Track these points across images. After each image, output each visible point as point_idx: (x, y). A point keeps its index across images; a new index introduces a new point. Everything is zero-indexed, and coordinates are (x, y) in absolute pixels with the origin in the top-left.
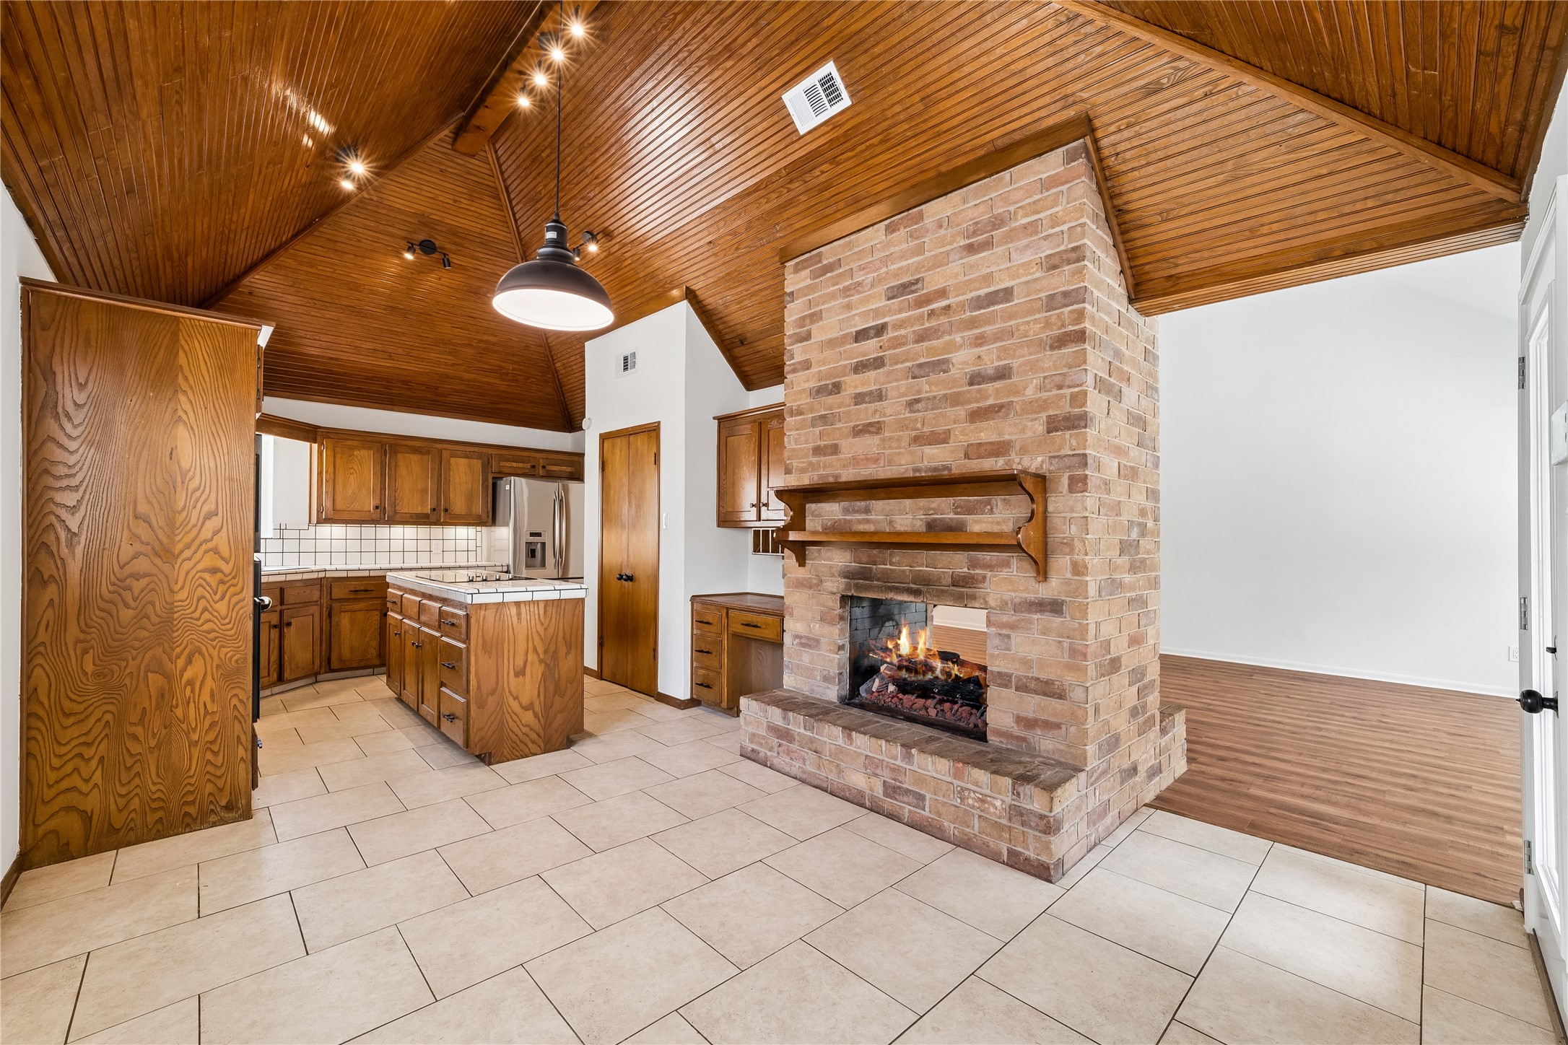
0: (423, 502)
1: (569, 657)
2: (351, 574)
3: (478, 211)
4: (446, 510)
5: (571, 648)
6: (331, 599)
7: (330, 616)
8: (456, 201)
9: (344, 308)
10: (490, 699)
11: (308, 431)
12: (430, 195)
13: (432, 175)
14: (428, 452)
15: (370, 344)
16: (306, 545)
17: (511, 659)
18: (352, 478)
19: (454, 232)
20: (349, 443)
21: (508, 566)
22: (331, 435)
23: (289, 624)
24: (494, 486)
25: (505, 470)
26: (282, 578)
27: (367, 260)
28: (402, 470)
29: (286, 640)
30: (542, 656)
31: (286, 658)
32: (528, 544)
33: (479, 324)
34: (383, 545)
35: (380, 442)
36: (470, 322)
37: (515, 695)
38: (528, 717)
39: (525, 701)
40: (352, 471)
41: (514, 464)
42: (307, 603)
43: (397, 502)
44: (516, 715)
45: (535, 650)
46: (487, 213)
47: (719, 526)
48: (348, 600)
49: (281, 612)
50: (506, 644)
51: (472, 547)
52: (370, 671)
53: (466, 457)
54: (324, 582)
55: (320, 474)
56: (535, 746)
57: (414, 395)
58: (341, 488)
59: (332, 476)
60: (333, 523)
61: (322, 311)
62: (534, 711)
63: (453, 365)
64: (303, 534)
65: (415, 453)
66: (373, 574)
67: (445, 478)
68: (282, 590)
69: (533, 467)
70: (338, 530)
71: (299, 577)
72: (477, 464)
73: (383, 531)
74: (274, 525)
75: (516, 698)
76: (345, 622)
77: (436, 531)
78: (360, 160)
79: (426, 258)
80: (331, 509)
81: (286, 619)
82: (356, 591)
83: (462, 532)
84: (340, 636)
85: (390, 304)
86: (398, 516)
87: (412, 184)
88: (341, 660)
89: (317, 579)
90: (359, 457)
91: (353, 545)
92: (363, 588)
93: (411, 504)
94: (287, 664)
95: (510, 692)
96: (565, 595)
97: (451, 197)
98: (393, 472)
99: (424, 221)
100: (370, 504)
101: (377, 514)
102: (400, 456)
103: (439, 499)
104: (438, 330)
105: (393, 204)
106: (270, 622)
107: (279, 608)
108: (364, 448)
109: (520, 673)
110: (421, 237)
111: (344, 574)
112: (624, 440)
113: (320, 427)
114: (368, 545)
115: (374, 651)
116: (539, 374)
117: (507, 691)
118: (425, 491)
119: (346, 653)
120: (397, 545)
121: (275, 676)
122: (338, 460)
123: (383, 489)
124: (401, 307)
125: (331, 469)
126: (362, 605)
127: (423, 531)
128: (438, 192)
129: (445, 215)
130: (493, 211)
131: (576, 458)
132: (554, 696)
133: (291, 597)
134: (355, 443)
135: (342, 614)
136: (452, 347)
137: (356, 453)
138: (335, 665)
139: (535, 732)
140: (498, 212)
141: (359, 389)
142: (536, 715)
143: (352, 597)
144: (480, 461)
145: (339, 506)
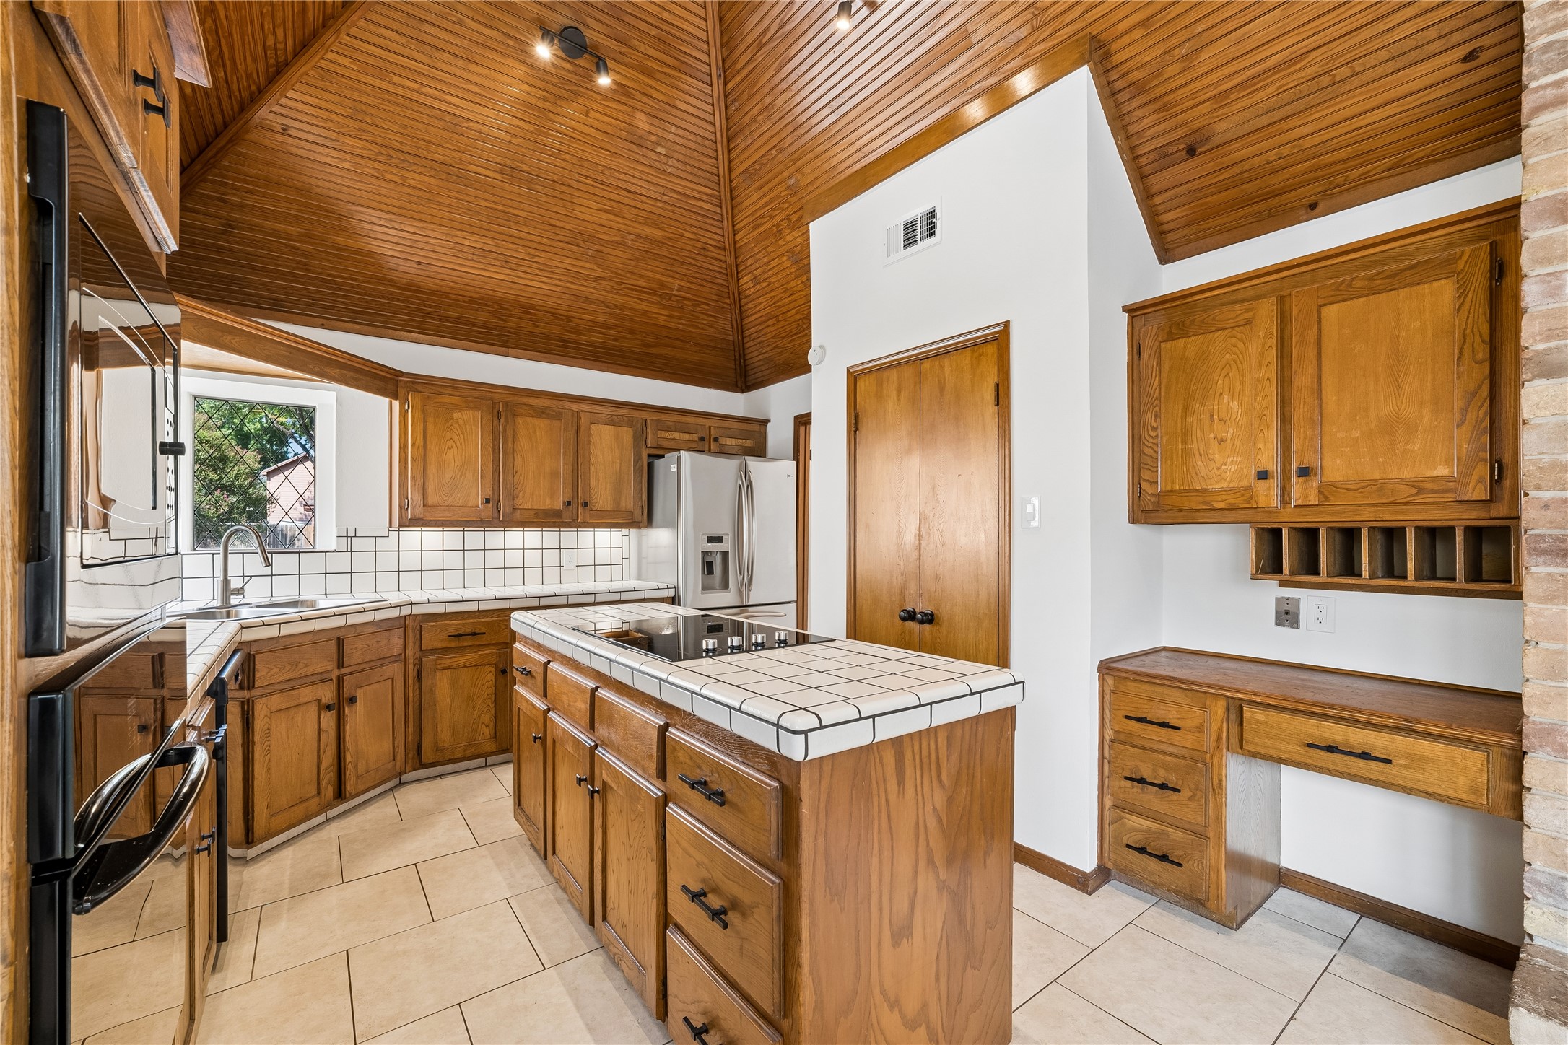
0: (553, 493)
2: (451, 608)
4: (585, 504)
5: (992, 836)
6: (421, 650)
7: (419, 677)
9: (436, 166)
11: (384, 379)
14: (557, 416)
15: (477, 238)
16: (387, 561)
17: (885, 901)
18: (451, 455)
19: (616, 12)
20: (446, 399)
21: (676, 588)
22: (419, 388)
23: (352, 700)
24: (650, 467)
25: (666, 444)
26: (339, 622)
28: (523, 443)
29: (348, 728)
30: (942, 874)
31: (349, 758)
32: (705, 554)
34: (495, 559)
35: (491, 399)
39: (911, 1007)
40: (450, 443)
41: (677, 435)
42: (382, 661)
43: (516, 492)
45: (930, 860)
47: (1134, 520)
48: (446, 650)
49: (340, 680)
51: (616, 559)
52: (481, 761)
53: (612, 423)
54: (410, 623)
55: (403, 448)
57: (537, 330)
58: (435, 471)
59: (421, 449)
60: (422, 526)
61: (402, 173)
62: (928, 1027)
63: (596, 279)
64: (382, 544)
65: (540, 417)
66: (484, 606)
67: (584, 455)
68: (340, 643)
69: (702, 439)
70: (431, 537)
71: (368, 617)
72: (627, 434)
73: (495, 538)
74: (339, 530)
75: (894, 1004)
76: (442, 686)
77: (569, 536)
79: (570, 56)
80: (420, 503)
81: (347, 691)
82: (459, 635)
83: (604, 537)
84: (435, 710)
85: (508, 162)
86: (518, 513)
88: (437, 749)
89: (399, 618)
90: (461, 422)
91: (454, 560)
92: (469, 630)
93: (536, 496)
94: (350, 767)
95: (883, 991)
96: (988, 705)
98: (510, 445)
100: (477, 495)
101: (487, 512)
102: (520, 421)
103: (575, 488)
104: (579, 215)
106: (319, 700)
107: (335, 673)
108: (468, 407)
109: (902, 932)
110: (564, 20)
111: (439, 609)
112: (908, 372)
113: (402, 374)
114: (474, 559)
115: (487, 731)
116: (715, 298)
117: (877, 991)
118: (555, 474)
119: (445, 737)
120: (514, 558)
121: (329, 792)
122: (430, 427)
123: (496, 472)
125: (420, 440)
126: (468, 658)
127: (551, 537)
131: (756, 427)
132: (964, 971)
133: (355, 654)
134: (454, 400)
135: (439, 673)
136: (596, 247)
137: (456, 415)
138: (428, 755)
141: (459, 320)
142: (932, 1035)
143: (453, 645)
144: (630, 430)
145: (432, 499)
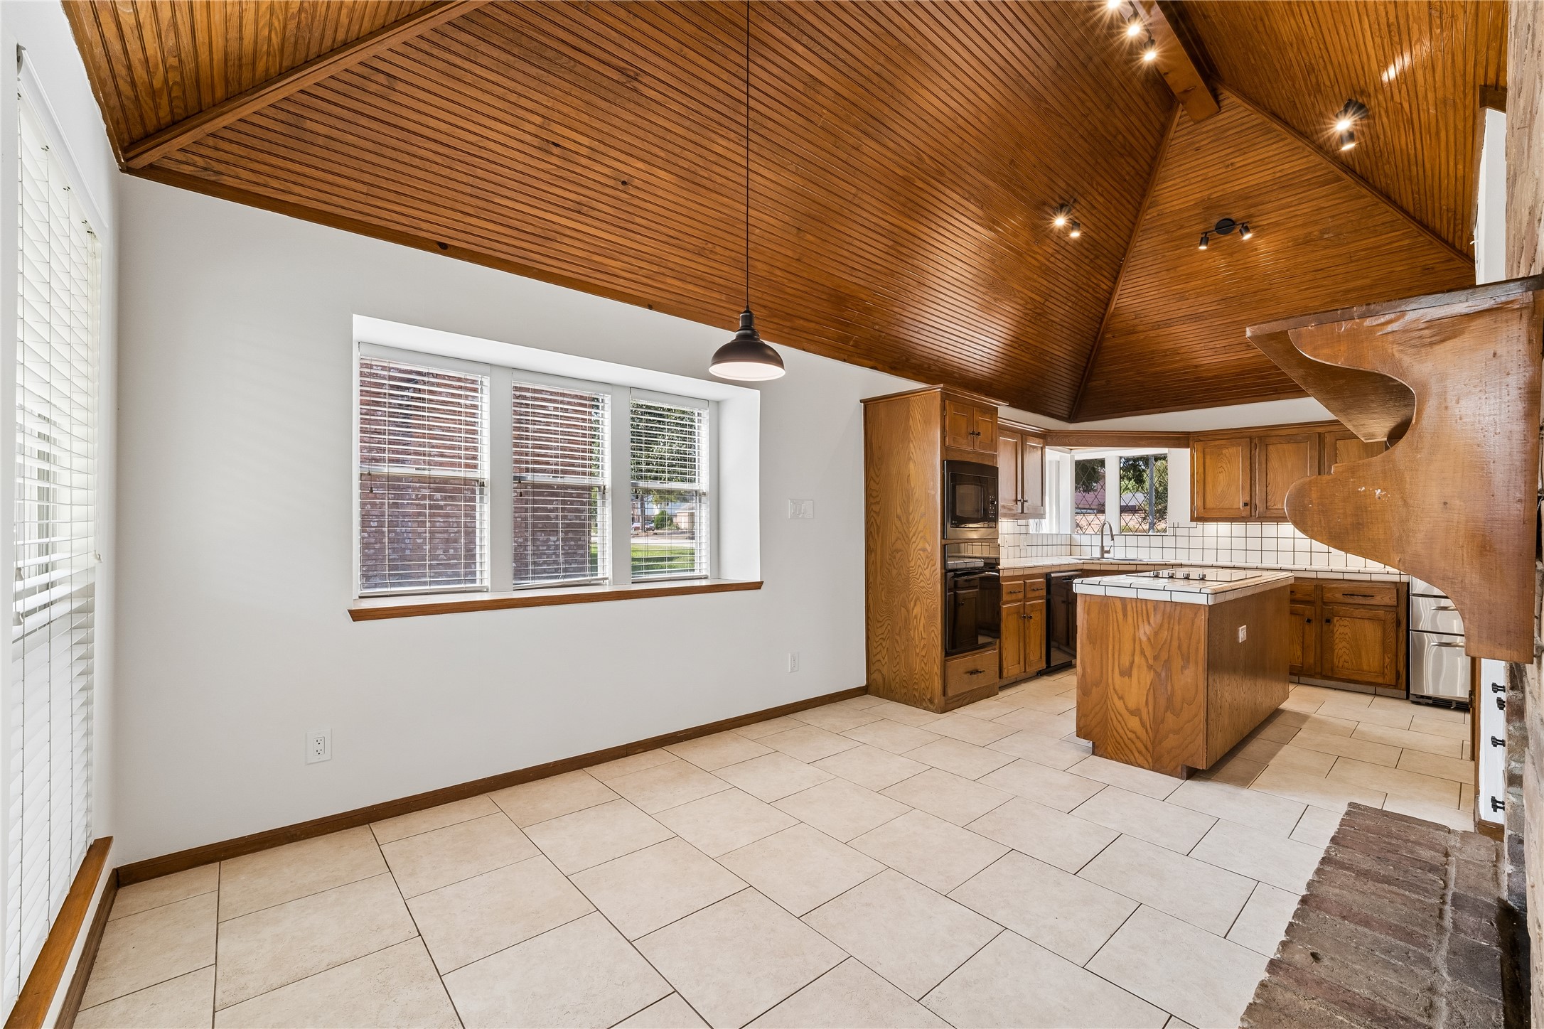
1: (1186, 672)
3: (1258, 158)
5: (1188, 662)
8: (1228, 166)
10: (1094, 690)
12: (1200, 178)
13: (1191, 159)
14: (1305, 439)
17: (1116, 656)
18: (1222, 477)
19: (1244, 196)
20: (1217, 443)
22: (1201, 438)
27: (1178, 269)
28: (1274, 463)
30: (1151, 662)
33: (1332, 273)
35: (1250, 437)
36: (1318, 277)
37: (1120, 693)
38: (1134, 723)
39: (1132, 704)
40: (1221, 470)
43: (1269, 497)
44: (1121, 715)
45: (1143, 653)
46: (1271, 153)
50: (1111, 639)
56: (1141, 758)
58: (1211, 488)
59: (1202, 476)
60: (1205, 521)
62: (1141, 719)
65: (1288, 442)
70: (1221, 528)
75: (1121, 698)
78: (1059, 216)
79: (1229, 237)
80: (1202, 508)
86: (1271, 511)
87: (1178, 180)
90: (1228, 455)
91: (1239, 544)
95: (1114, 689)
96: (1177, 598)
97: (1221, 165)
98: (1264, 466)
99: (1208, 206)
100: (1239, 500)
101: (1246, 513)
102: (1271, 448)
105: (1173, 209)
108: (1233, 445)
109: (1126, 673)
110: (1215, 220)
113: (1191, 431)
114: (1254, 544)
117: (1111, 687)
122: (1208, 461)
123: (1253, 485)
124: (1232, 295)
125: (1201, 470)
128: (1205, 171)
129: (1225, 186)
130: (1274, 146)
132: (1165, 712)
134: (1223, 442)
137: (1225, 451)
139: (1142, 742)
140: (1281, 144)
142: (1143, 724)
145: (1210, 504)
